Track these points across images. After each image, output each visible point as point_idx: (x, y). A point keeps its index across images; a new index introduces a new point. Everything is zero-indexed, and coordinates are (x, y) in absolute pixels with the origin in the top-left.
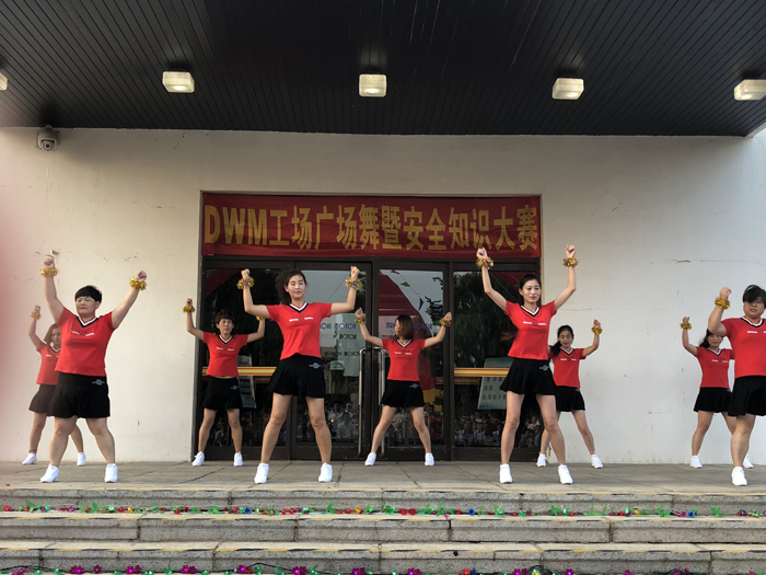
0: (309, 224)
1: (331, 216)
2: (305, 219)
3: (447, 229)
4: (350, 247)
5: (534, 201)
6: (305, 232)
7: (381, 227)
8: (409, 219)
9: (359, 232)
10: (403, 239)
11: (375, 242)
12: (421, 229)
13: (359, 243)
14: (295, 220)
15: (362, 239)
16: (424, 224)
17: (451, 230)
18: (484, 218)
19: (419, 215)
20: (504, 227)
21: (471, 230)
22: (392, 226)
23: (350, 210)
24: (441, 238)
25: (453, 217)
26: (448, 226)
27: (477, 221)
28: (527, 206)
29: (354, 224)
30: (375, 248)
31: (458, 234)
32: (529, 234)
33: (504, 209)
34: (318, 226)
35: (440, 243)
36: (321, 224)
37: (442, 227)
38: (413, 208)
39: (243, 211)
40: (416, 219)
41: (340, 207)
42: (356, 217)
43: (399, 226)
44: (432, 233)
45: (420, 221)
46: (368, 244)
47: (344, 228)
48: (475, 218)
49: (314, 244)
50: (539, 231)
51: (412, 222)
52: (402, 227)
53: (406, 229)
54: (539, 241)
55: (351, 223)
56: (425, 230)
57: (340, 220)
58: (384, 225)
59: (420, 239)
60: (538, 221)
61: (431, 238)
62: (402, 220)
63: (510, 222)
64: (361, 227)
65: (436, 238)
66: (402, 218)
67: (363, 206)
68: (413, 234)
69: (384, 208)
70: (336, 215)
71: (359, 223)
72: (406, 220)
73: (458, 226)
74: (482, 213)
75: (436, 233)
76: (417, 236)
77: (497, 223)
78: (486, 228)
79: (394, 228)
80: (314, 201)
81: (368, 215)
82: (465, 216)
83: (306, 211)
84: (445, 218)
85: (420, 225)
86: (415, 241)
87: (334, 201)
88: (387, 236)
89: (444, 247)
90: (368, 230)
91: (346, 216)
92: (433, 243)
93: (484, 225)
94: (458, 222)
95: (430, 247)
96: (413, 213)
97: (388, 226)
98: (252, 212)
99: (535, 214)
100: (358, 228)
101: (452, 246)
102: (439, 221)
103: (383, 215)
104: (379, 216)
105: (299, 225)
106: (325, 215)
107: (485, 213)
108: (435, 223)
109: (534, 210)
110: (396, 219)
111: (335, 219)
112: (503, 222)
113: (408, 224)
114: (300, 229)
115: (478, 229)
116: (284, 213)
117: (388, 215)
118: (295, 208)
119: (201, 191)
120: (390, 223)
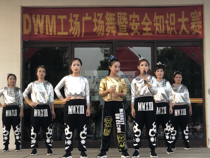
0: (78, 23)
1: (90, 18)
2: (76, 20)
3: (153, 24)
4: (101, 35)
5: (200, 8)
6: (76, 29)
7: (117, 24)
8: (132, 19)
9: (105, 27)
10: (129, 30)
11: (114, 32)
12: (139, 24)
13: (106, 33)
14: (71, 21)
15: (107, 30)
16: (141, 21)
17: (155, 24)
18: (172, 17)
19: (137, 17)
20: (183, 22)
21: (165, 24)
22: (123, 23)
23: (100, 15)
24: (150, 29)
25: (156, 17)
26: (153, 22)
27: (169, 20)
28: (196, 11)
29: (102, 22)
30: (114, 35)
31: (159, 27)
32: (197, 26)
33: (183, 13)
34: (83, 24)
35: (149, 32)
36: (85, 22)
37: (150, 23)
38: (134, 13)
39: (43, 16)
40: (136, 19)
41: (95, 13)
42: (104, 19)
43: (127, 23)
44: (145, 26)
45: (138, 20)
46: (110, 33)
47: (97, 24)
48: (168, 18)
49: (81, 34)
50: (202, 24)
51: (134, 20)
52: (128, 23)
53: (130, 24)
54: (202, 29)
56: (141, 25)
57: (95, 20)
58: (118, 23)
59: (138, 30)
60: (202, 18)
61: (144, 29)
62: (128, 20)
63: (187, 20)
64: (106, 23)
65: (147, 29)
66: (128, 18)
67: (107, 12)
68: (135, 27)
69: (119, 13)
70: (93, 18)
71: (105, 21)
72: (130, 20)
73: (158, 22)
74: (171, 15)
75: (147, 26)
76: (136, 28)
77: (179, 20)
78: (174, 23)
80: (81, 10)
81: (110, 17)
82: (162, 17)
83: (76, 16)
84: (152, 18)
85: (138, 22)
86: (136, 31)
87: (91, 10)
88: (120, 29)
89: (151, 34)
90: (110, 25)
91: (98, 18)
92: (145, 32)
93: (172, 21)
94: (158, 20)
95: (144, 34)
96: (134, 16)
97: (121, 23)
98: (48, 16)
99: (200, 15)
101: (156, 33)
102: (148, 20)
103: (118, 17)
104: (116, 17)
105: (73, 23)
106: (87, 18)
107: (173, 15)
108: (146, 21)
109: (200, 13)
110: (125, 19)
111: (92, 20)
112: (183, 20)
113: (132, 22)
114: (73, 25)
115: (169, 24)
116: (65, 17)
117: (121, 17)
118: (71, 14)
119: (21, 6)
120: (122, 21)
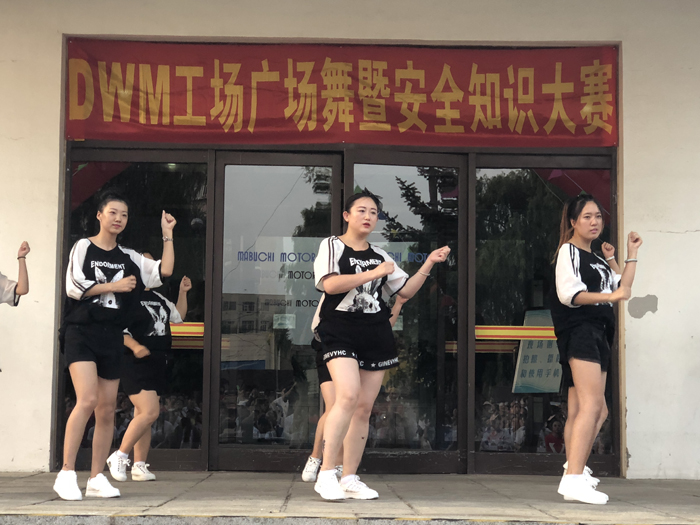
0: (239, 90)
1: (274, 77)
2: (233, 79)
3: (466, 99)
4: (306, 127)
5: (609, 53)
6: (231, 108)
7: (356, 94)
8: (403, 82)
9: (321, 103)
10: (394, 114)
11: (347, 119)
12: (422, 98)
13: (321, 121)
14: (216, 83)
16: (428, 92)
17: (472, 100)
18: (526, 80)
19: (420, 75)
20: (558, 96)
21: (504, 101)
22: (375, 93)
23: (307, 67)
24: (456, 114)
26: (467, 94)
27: (515, 87)
28: (596, 62)
29: (312, 89)
30: (347, 129)
31: (484, 108)
32: (598, 109)
33: (558, 66)
34: (254, 93)
35: (454, 122)
36: (258, 89)
37: (457, 95)
38: (410, 63)
39: (131, 68)
40: (415, 83)
41: (290, 61)
42: (316, 77)
43: (386, 92)
44: (442, 106)
45: (422, 85)
46: (336, 122)
47: (297, 96)
48: (512, 81)
49: (246, 122)
50: (616, 103)
51: (409, 86)
52: (392, 95)
53: (398, 98)
54: (615, 119)
55: (307, 88)
56: (429, 99)
57: (290, 83)
58: (362, 92)
59: (421, 115)
60: (614, 86)
61: (439, 113)
62: (392, 81)
63: (569, 88)
65: (448, 113)
67: (328, 60)
68: (410, 107)
69: (362, 63)
70: (284, 75)
71: (321, 87)
72: (398, 84)
73: (483, 93)
74: (522, 74)
75: (447, 105)
76: (416, 108)
77: (547, 89)
78: (529, 98)
79: (379, 96)
80: (247, 53)
81: (335, 75)
82: (494, 78)
83: (234, 69)
84: (463, 84)
85: (422, 92)
86: (413, 119)
87: (279, 52)
88: (366, 109)
89: (460, 129)
90: (335, 100)
91: (299, 76)
92: (442, 121)
93: (526, 92)
94: (483, 86)
95: (438, 129)
96: (410, 73)
97: (369, 92)
98: (145, 70)
99: (610, 76)
100: (319, 95)
101: (474, 127)
102: (452, 84)
103: (361, 74)
104: (354, 75)
105: (222, 91)
106: (265, 75)
107: (528, 73)
108: (447, 88)
109: (609, 69)
110: (382, 82)
111: (282, 82)
112: (558, 88)
113: (402, 89)
114: (223, 97)
115: (515, 100)
116: (198, 71)
117: (368, 74)
118: (217, 62)
119: (64, 35)
120: (373, 88)
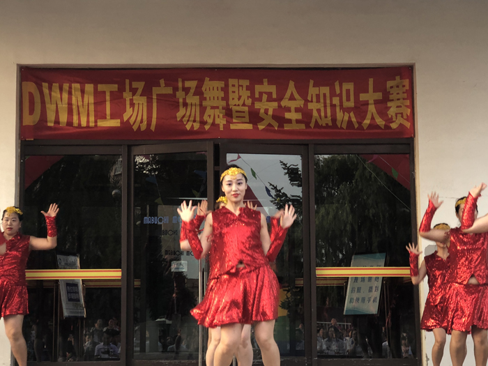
0: (144, 100)
1: (169, 91)
2: (139, 93)
3: (306, 105)
5: (407, 71)
6: (138, 114)
7: (228, 105)
8: (261, 94)
9: (203, 110)
10: (255, 117)
11: (221, 122)
12: (275, 105)
13: (203, 123)
14: (127, 95)
15: (206, 118)
16: (279, 99)
17: (310, 106)
18: (348, 92)
19: (273, 89)
20: (371, 102)
21: (333, 106)
22: (241, 103)
23: (192, 84)
24: (299, 116)
25: (313, 91)
26: (307, 101)
27: (340, 96)
28: (398, 78)
29: (196, 100)
30: (222, 129)
31: (319, 111)
32: (400, 110)
33: (371, 81)
34: (155, 101)
35: (298, 121)
36: (157, 99)
37: (300, 103)
38: (265, 80)
39: (66, 86)
40: (270, 94)
41: (180, 80)
42: (198, 92)
43: (249, 102)
44: (289, 110)
45: (274, 96)
46: (213, 124)
47: (185, 105)
48: (338, 92)
51: (265, 97)
52: (253, 103)
53: (257, 105)
55: (193, 100)
56: (280, 106)
57: (180, 95)
58: (231, 102)
59: (274, 117)
60: (411, 94)
61: (287, 115)
62: (252, 96)
63: (379, 96)
64: (204, 103)
65: (293, 116)
66: (253, 93)
67: (207, 79)
68: (266, 111)
69: (231, 81)
70: (176, 89)
71: (202, 99)
72: (257, 95)
73: (318, 101)
74: (345, 87)
75: (293, 110)
76: (270, 112)
77: (363, 97)
78: (351, 104)
79: (244, 105)
80: (148, 77)
81: (212, 89)
82: (326, 90)
83: (139, 85)
84: (304, 93)
85: (275, 100)
86: (269, 120)
88: (235, 115)
89: (303, 126)
90: (213, 108)
91: (186, 90)
92: (289, 121)
93: (348, 100)
94: (318, 96)
95: (287, 127)
96: (266, 87)
97: (236, 102)
99: (408, 86)
100: (201, 104)
101: (312, 125)
102: (296, 96)
103: (231, 89)
104: (225, 89)
105: (131, 102)
106: (163, 89)
107: (349, 86)
108: (292, 98)
109: (406, 82)
110: (245, 94)
111: (174, 94)
112: (371, 96)
113: (260, 100)
114: (132, 105)
115: (341, 105)
116: (115, 87)
117: (236, 89)
118: (127, 81)
119: (18, 65)
120: (239, 99)
